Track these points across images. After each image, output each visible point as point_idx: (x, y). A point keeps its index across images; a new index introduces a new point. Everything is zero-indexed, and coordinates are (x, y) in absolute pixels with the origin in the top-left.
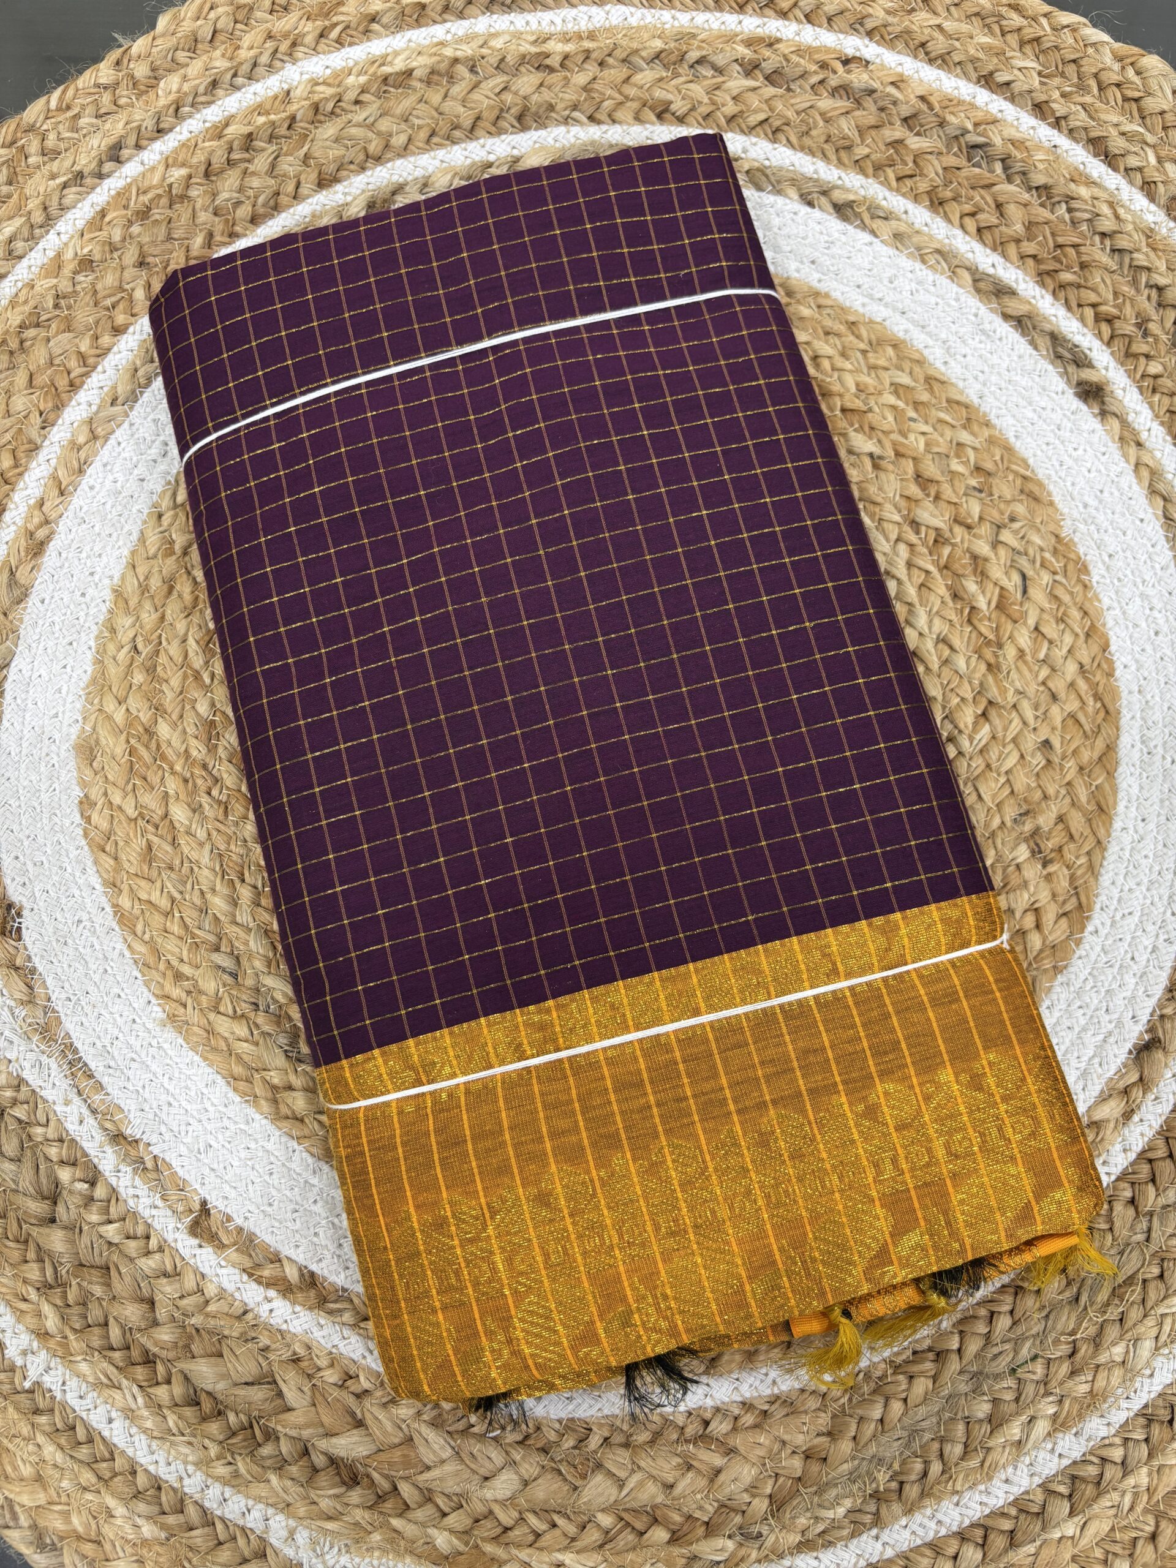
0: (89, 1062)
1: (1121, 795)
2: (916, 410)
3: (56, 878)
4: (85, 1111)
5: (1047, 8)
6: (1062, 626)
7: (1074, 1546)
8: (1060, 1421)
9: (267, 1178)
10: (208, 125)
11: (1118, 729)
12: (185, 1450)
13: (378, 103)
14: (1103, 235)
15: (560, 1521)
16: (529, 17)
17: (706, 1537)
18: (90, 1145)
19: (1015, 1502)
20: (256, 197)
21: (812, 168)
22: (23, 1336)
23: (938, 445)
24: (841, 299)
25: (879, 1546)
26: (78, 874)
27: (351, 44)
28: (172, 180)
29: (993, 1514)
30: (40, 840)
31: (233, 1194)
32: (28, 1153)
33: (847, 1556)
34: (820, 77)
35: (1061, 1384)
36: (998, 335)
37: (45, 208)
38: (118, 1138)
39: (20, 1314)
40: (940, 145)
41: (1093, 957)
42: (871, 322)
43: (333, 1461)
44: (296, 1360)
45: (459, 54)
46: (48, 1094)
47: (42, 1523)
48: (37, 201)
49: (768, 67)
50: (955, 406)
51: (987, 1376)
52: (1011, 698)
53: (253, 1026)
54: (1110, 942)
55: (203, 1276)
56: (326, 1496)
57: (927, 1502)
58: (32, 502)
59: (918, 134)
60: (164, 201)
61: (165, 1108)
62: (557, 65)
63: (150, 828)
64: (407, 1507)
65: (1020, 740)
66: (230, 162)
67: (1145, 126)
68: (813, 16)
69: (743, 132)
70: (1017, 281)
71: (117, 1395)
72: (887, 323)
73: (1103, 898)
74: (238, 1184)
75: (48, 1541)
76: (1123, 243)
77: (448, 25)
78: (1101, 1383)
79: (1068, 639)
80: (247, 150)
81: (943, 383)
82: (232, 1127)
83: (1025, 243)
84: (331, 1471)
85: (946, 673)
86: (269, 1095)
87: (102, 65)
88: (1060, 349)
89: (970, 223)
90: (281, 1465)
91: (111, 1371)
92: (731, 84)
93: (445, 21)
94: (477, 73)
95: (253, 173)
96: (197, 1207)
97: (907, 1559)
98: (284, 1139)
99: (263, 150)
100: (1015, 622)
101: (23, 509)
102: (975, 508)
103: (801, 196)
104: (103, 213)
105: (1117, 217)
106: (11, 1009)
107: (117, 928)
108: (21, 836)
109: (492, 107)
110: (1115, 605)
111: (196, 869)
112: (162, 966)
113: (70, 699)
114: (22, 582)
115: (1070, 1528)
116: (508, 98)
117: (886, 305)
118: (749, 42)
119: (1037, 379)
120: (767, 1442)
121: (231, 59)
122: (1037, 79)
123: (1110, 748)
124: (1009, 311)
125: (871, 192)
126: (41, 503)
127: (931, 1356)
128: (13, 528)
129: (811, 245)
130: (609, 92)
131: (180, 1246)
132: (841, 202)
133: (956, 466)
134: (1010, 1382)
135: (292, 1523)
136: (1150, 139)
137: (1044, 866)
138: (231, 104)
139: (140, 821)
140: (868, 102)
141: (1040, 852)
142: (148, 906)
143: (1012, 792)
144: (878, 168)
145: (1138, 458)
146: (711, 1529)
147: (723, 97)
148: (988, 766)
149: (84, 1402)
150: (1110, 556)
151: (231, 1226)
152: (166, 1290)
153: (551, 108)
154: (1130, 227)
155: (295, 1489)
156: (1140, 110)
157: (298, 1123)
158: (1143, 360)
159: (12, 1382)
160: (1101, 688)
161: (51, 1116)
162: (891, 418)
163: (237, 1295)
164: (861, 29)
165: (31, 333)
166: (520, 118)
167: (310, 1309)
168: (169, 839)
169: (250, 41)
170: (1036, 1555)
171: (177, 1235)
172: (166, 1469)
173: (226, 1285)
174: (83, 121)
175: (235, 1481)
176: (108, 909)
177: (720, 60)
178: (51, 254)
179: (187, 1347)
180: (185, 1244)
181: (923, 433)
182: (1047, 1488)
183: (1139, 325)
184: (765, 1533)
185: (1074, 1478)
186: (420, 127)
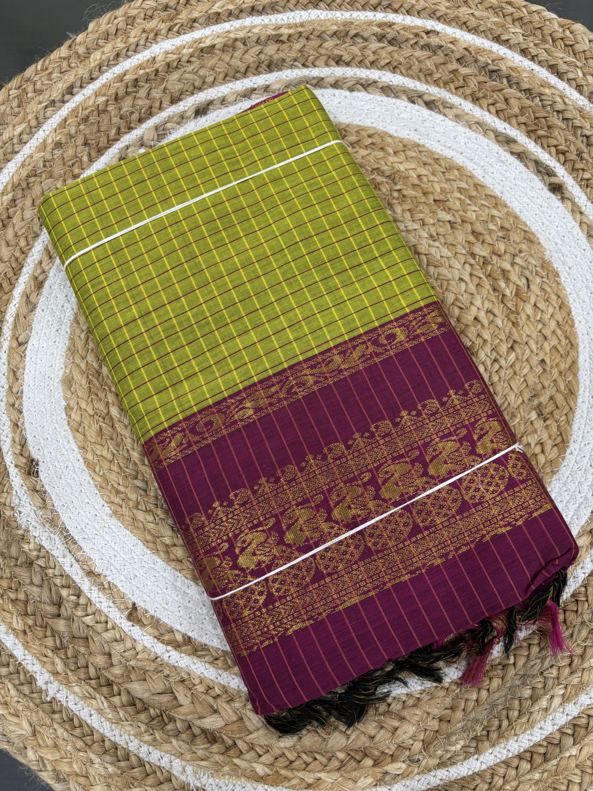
0: (74, 536)
1: (581, 385)
2: (470, 200)
3: (54, 446)
4: (74, 561)
5: (525, 3)
6: (547, 303)
7: (577, 760)
8: (566, 697)
9: (165, 590)
10: (115, 75)
11: (578, 353)
12: (129, 728)
13: (199, 62)
14: (558, 112)
15: (318, 757)
16: (271, 17)
17: (391, 762)
18: (77, 577)
19: (546, 738)
20: (141, 110)
21: (413, 85)
22: (45, 675)
23: (482, 217)
24: (430, 148)
25: (478, 763)
26: (65, 444)
27: (184, 34)
28: (99, 102)
29: (535, 745)
30: (46, 427)
31: (148, 599)
32: (46, 582)
33: (463, 769)
34: (416, 40)
35: (566, 679)
36: (509, 162)
37: (37, 118)
38: (90, 573)
39: (43, 663)
40: (475, 71)
41: (571, 466)
42: (446, 158)
43: (204, 731)
44: (183, 681)
45: (237, 36)
46: (55, 553)
47: (58, 768)
48: (33, 115)
49: (389, 37)
50: (489, 198)
51: (529, 676)
52: (525, 339)
53: (155, 515)
54: (579, 458)
55: (135, 640)
56: (200, 749)
57: (501, 740)
58: (36, 262)
59: (465, 66)
60: (95, 113)
61: (113, 558)
62: (285, 40)
63: (101, 419)
64: (241, 753)
65: (530, 360)
66: (127, 93)
67: (576, 58)
68: (410, 11)
69: (378, 69)
70: (517, 136)
71: (94, 702)
72: (454, 159)
73: (574, 436)
74: (151, 594)
75: (62, 777)
76: (568, 115)
77: (231, 22)
78: (585, 678)
79: (551, 310)
80: (135, 87)
81: (483, 186)
82: (147, 566)
83: (520, 117)
84: (203, 736)
85: (492, 328)
86: (165, 549)
87: (62, 48)
88: (540, 168)
89: (492, 109)
90: (177, 734)
91: (91, 690)
92: (372, 46)
93: (230, 21)
94: (247, 45)
95: (139, 98)
96: (130, 606)
97: (493, 769)
98: (172, 571)
99: (143, 87)
100: (525, 302)
101: (32, 265)
102: (501, 247)
103: (408, 98)
104: (65, 120)
105: (565, 103)
106: (35, 511)
107: (86, 469)
108: (37, 426)
109: (255, 62)
110: (573, 292)
111: (124, 439)
112: (109, 488)
113: (58, 357)
114: (33, 301)
115: (574, 751)
116: (262, 57)
117: (453, 150)
118: (380, 25)
119: (529, 183)
120: (420, 713)
121: (125, 43)
122: (521, 38)
123: (574, 363)
124: (514, 150)
125: (443, 95)
126: (40, 263)
127: (500, 667)
128: (27, 275)
129: (414, 123)
130: (312, 52)
131: (123, 626)
132: (428, 101)
133: (491, 226)
134: (541, 679)
135: (184, 763)
136: (579, 64)
137: (545, 421)
138: (127, 65)
139: (95, 416)
140: (440, 52)
141: (542, 415)
142: (101, 458)
143: (527, 385)
144: (446, 84)
145: (581, 220)
146: (393, 758)
147: (368, 52)
148: (515, 373)
149: (77, 706)
150: (570, 268)
151: (148, 615)
152: (118, 648)
153: (284, 61)
154: (571, 108)
155: (185, 746)
156: (573, 50)
157: (179, 563)
158: (581, 172)
159: (41, 698)
160: (568, 333)
161: (56, 564)
162: (458, 203)
163: (152, 650)
164: (434, 17)
165: (32, 179)
166: (269, 66)
167: (189, 655)
168: (111, 424)
169: (134, 35)
170: (558, 765)
171: (121, 620)
172: (120, 739)
173: (147, 645)
174: (54, 75)
175: (154, 743)
176: (81, 460)
177: (365, 34)
178: (41, 141)
179: (128, 676)
180: (125, 625)
181: (475, 211)
182: (561, 731)
183: (578, 155)
184: (421, 759)
185: (575, 725)
186: (220, 73)
